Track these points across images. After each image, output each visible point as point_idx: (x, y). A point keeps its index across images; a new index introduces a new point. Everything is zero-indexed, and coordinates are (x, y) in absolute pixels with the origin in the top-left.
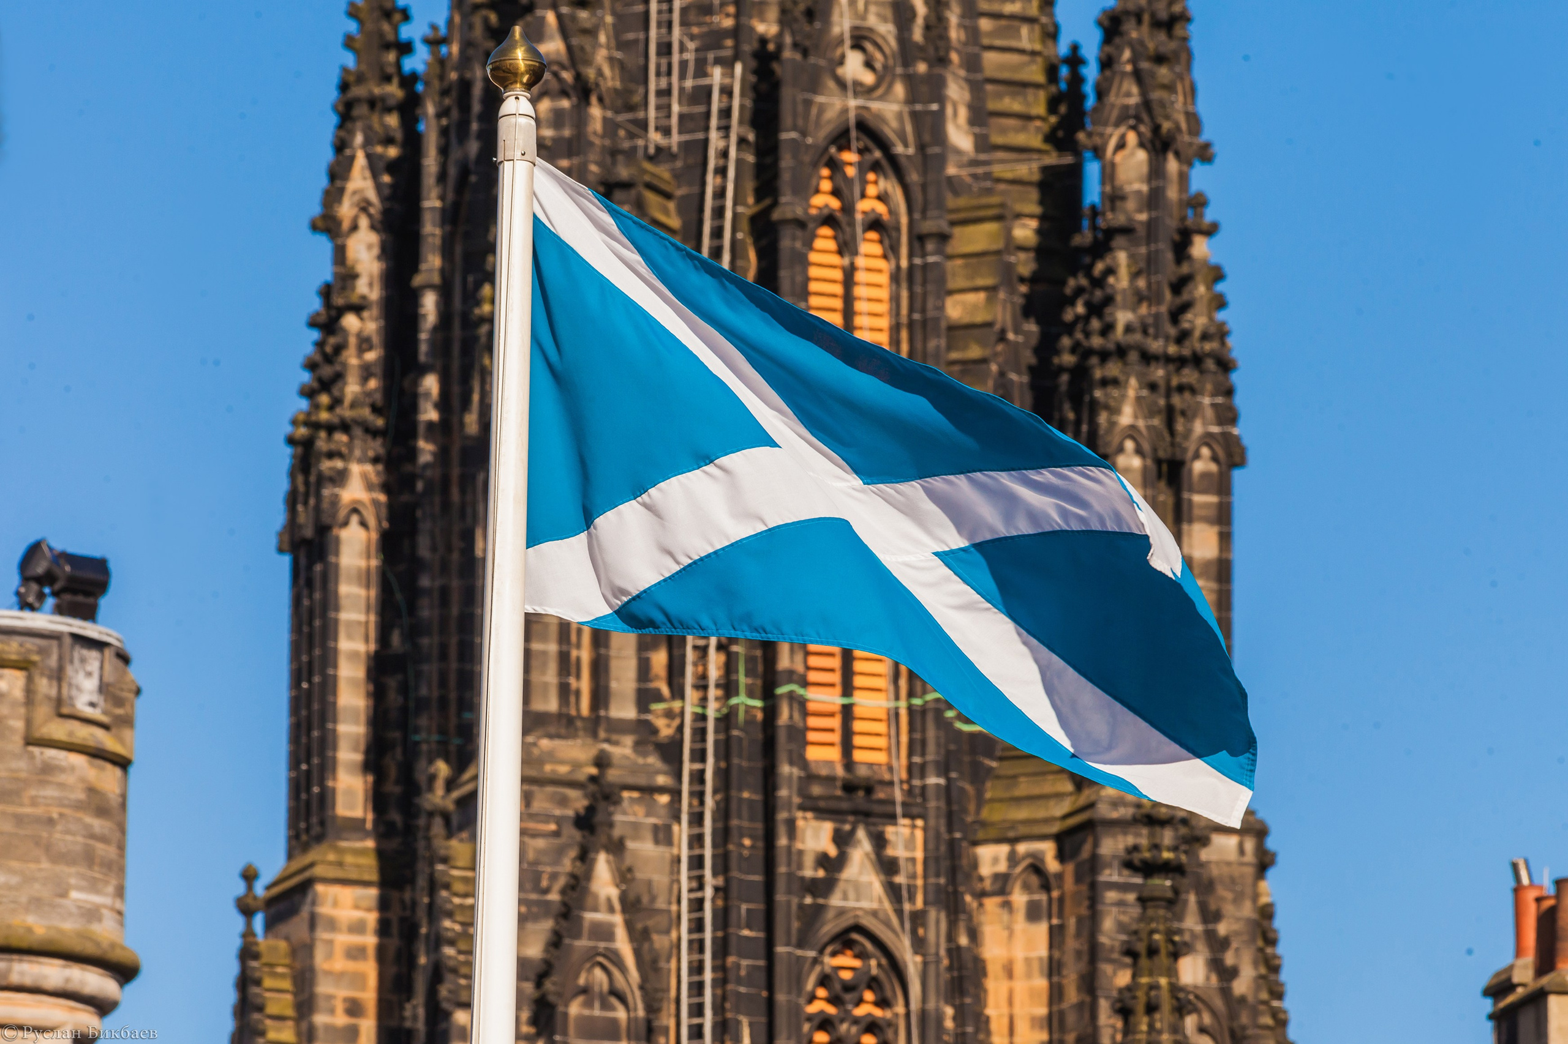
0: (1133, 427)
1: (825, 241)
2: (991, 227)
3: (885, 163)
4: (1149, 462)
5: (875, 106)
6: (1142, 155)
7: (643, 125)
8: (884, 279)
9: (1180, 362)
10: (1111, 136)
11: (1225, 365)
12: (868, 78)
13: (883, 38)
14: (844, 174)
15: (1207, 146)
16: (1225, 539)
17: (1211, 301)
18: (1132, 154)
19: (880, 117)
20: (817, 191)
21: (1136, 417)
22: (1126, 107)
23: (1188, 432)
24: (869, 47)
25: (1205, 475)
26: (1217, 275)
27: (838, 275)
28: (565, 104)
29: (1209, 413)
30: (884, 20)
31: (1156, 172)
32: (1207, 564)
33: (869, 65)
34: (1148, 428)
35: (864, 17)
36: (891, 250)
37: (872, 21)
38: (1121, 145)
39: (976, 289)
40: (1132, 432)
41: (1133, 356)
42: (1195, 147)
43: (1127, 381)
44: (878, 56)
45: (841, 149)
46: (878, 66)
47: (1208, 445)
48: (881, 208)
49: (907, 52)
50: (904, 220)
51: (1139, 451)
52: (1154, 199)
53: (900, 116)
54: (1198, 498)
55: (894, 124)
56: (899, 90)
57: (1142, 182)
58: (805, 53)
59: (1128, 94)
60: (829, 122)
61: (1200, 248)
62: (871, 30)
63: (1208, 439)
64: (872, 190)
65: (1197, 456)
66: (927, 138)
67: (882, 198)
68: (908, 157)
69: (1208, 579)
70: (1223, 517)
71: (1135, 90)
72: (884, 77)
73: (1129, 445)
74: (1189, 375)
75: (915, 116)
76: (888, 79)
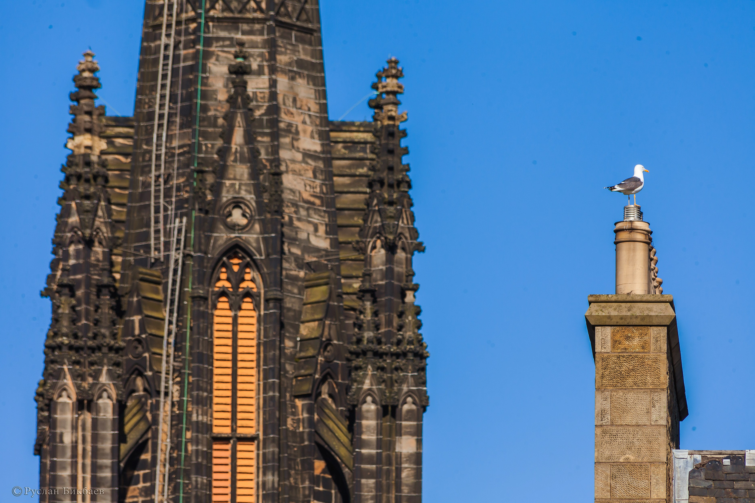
0: (370, 390)
1: (223, 304)
2: (324, 288)
3: (252, 263)
4: (379, 407)
5: (244, 236)
6: (383, 251)
7: (147, 248)
8: (254, 321)
9: (397, 355)
10: (369, 242)
11: (421, 356)
12: (244, 221)
13: (248, 201)
14: (233, 270)
15: (421, 244)
16: (419, 442)
17: (415, 323)
18: (379, 251)
19: (247, 241)
20: (219, 279)
21: (372, 385)
22: (375, 228)
23: (400, 390)
24: (242, 205)
25: (409, 411)
26: (418, 311)
27: (230, 320)
28: (81, 247)
29: (411, 380)
30: (250, 193)
31: (390, 259)
32: (410, 456)
33: (244, 215)
34: (379, 389)
35: (239, 193)
36: (257, 307)
37: (243, 194)
38: (374, 248)
39: (314, 320)
40: (369, 393)
41: (370, 355)
42: (414, 245)
43: (366, 367)
44: (248, 211)
45: (229, 258)
46: (248, 215)
47: (410, 396)
48: (251, 285)
49: (261, 207)
50: (262, 291)
51: (374, 402)
52: (389, 273)
53: (257, 240)
54: (404, 423)
55: (254, 245)
56: (257, 227)
57: (383, 265)
58: (207, 212)
59: (376, 222)
60: (220, 246)
61: (409, 297)
62: (242, 198)
63: (410, 393)
64: (247, 277)
65: (405, 402)
66: (270, 251)
67: (253, 280)
68: (261, 259)
69: (410, 463)
70: (418, 432)
71: (379, 219)
72: (251, 220)
73: (369, 399)
74: (401, 362)
75: (264, 239)
76: (252, 221)
